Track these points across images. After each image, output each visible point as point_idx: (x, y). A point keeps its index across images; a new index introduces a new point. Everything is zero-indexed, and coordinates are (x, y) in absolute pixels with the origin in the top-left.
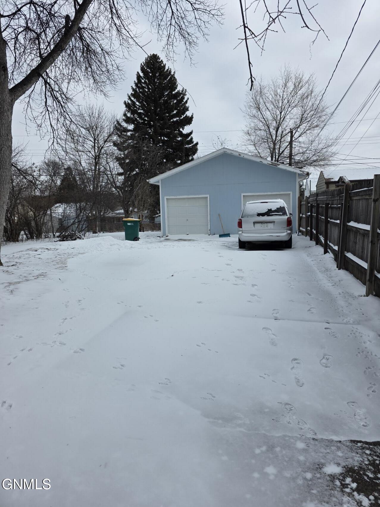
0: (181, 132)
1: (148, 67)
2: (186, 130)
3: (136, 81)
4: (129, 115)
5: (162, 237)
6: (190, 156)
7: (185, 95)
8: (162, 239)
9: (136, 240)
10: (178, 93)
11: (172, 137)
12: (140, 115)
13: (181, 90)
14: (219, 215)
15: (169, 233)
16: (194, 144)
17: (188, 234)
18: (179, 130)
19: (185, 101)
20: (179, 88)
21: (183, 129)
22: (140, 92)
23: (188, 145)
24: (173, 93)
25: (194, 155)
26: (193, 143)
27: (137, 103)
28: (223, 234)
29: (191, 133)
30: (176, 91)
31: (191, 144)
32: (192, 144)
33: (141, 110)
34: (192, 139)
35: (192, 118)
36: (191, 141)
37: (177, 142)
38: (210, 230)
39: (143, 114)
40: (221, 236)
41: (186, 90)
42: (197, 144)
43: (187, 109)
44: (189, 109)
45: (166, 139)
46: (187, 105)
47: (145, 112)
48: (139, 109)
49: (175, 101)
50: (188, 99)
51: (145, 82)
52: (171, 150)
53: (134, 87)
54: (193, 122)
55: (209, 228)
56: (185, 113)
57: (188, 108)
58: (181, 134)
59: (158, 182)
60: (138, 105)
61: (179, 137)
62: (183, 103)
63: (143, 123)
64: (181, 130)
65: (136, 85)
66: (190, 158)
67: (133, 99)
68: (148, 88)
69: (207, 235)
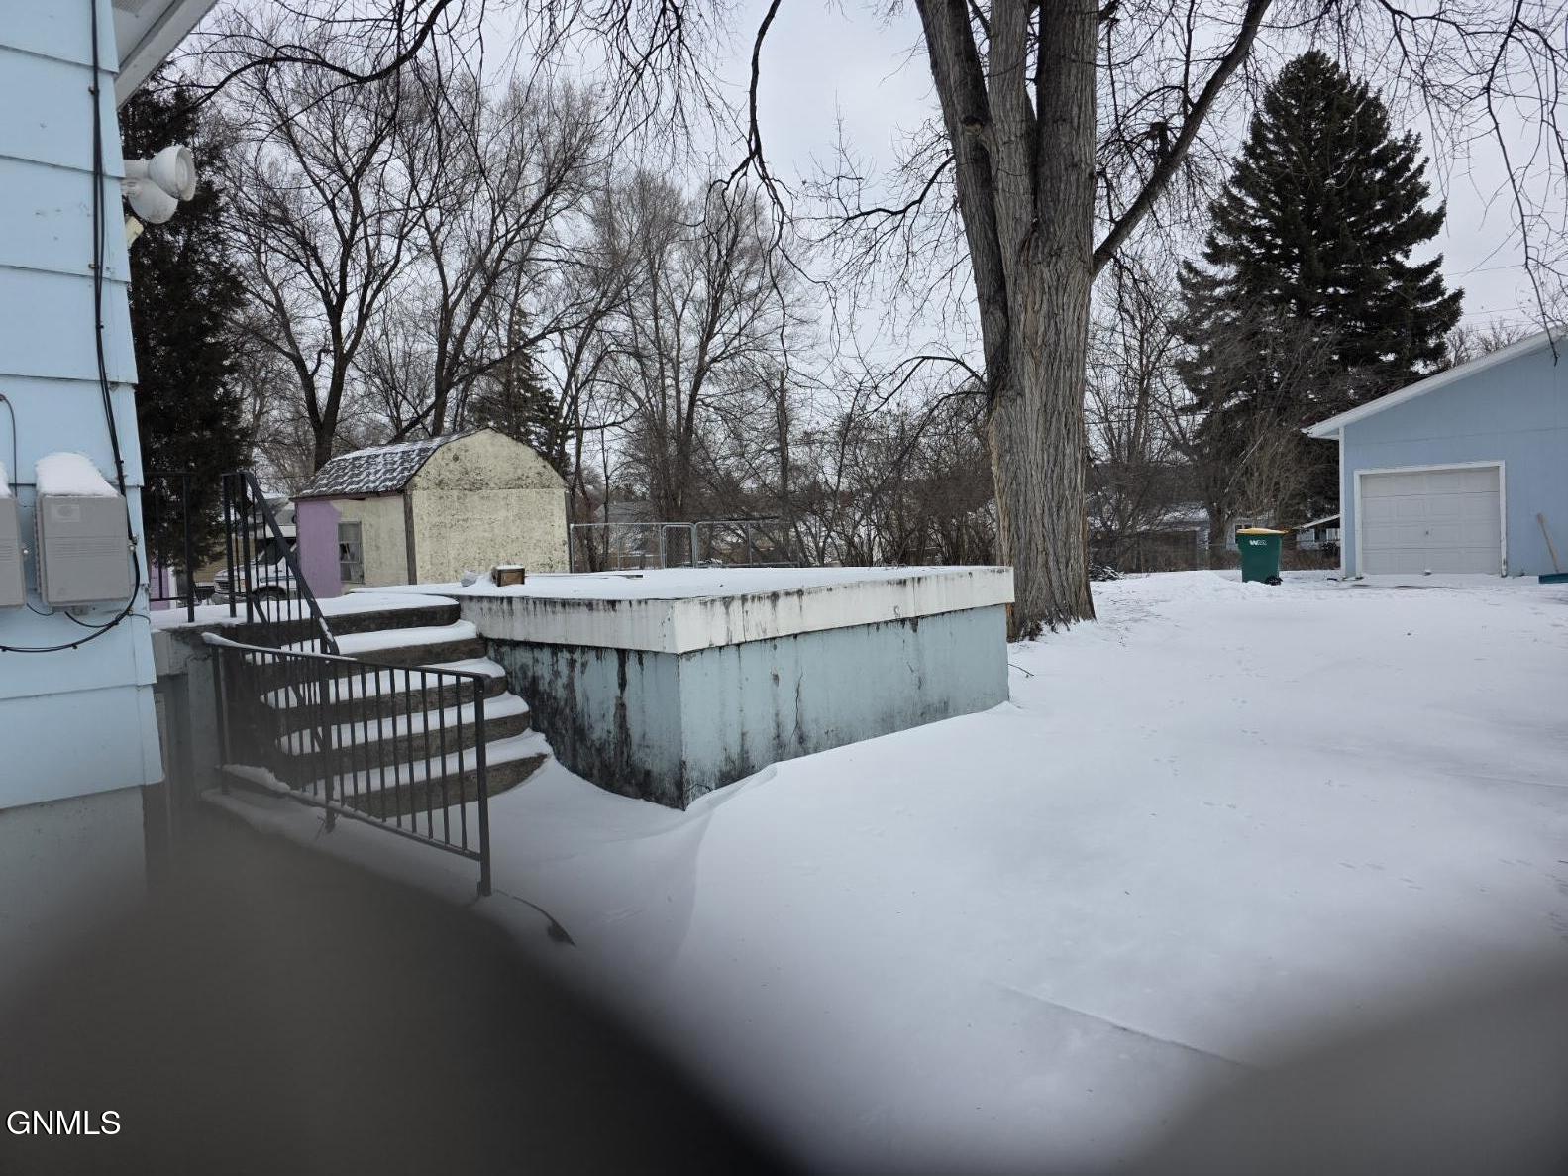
0: (1400, 265)
1: (1288, 94)
2: (1418, 255)
3: (1250, 142)
4: (1222, 239)
5: (1344, 579)
6: (1430, 334)
7: (1415, 149)
8: (1345, 584)
9: (1273, 584)
10: (1393, 149)
11: (1363, 283)
12: (1256, 234)
13: (1401, 136)
14: (1540, 518)
15: (1366, 568)
16: (1446, 297)
17: (1429, 573)
18: (1392, 261)
19: (1413, 167)
20: (1396, 134)
21: (1407, 256)
22: (1261, 170)
23: (1423, 302)
24: (1374, 151)
25: (1446, 328)
26: (1443, 294)
27: (1251, 202)
28: (1555, 572)
29: (1436, 263)
30: (1386, 142)
31: (1435, 299)
32: (1440, 299)
33: (1261, 218)
34: (1438, 280)
35: (1440, 215)
36: (1436, 288)
37: (1382, 299)
38: (1505, 562)
39: (1268, 230)
40: (1544, 579)
41: (1419, 135)
42: (1459, 295)
43: (1424, 193)
44: (1430, 191)
45: (1342, 292)
46: (1422, 180)
47: (1276, 224)
48: (1254, 217)
49: (1378, 176)
50: (1427, 160)
51: (1278, 140)
52: (1358, 324)
53: (1241, 159)
54: (1443, 229)
55: (1504, 556)
56: (1413, 207)
57: (1426, 189)
58: (1399, 271)
59: (1337, 431)
60: (1252, 208)
61: (1390, 281)
62: (1408, 174)
63: (1268, 256)
64: (1399, 257)
65: (1249, 150)
66: (1432, 342)
67: (1235, 191)
68: (1287, 152)
69: (1497, 577)
